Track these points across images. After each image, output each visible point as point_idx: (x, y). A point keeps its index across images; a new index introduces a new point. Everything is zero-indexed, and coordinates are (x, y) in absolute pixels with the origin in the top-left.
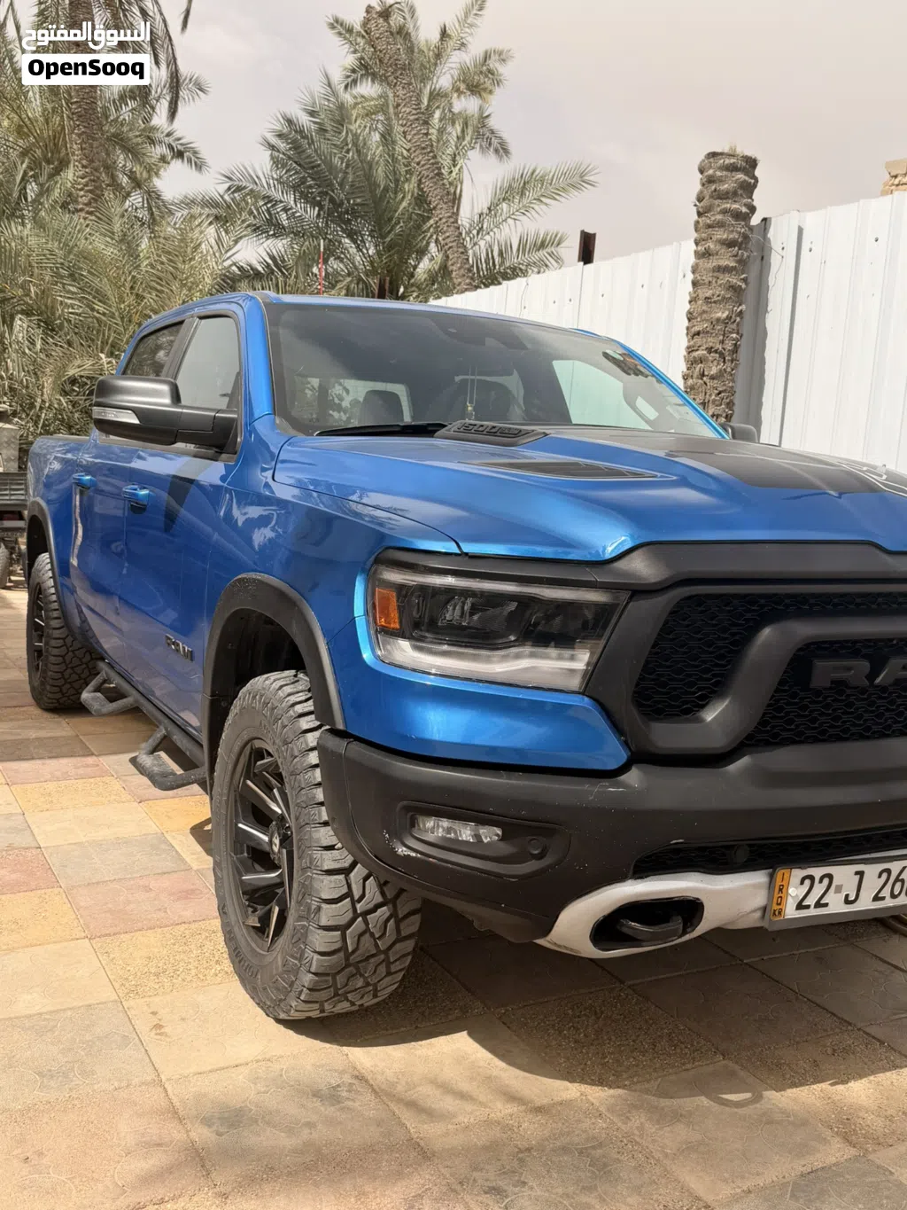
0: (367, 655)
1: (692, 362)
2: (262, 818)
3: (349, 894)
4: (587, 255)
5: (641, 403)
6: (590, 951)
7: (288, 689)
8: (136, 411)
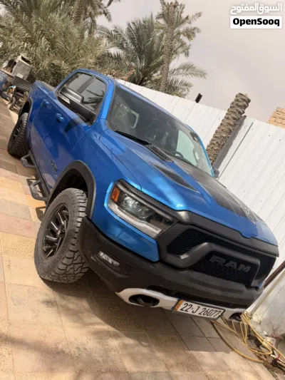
0: (105, 205)
1: (211, 143)
2: (58, 223)
3: (73, 258)
4: (198, 100)
5: (196, 154)
6: (127, 300)
7: (80, 197)
8: (70, 100)
